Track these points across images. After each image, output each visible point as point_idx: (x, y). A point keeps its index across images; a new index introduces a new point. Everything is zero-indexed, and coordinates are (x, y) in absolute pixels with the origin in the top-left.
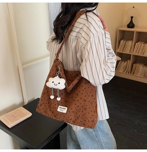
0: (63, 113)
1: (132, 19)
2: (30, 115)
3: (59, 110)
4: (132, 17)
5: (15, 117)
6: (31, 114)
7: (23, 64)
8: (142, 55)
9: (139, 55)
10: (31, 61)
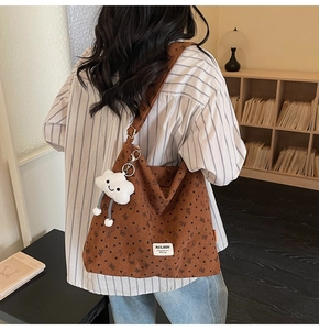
0: (165, 258)
1: (233, 54)
2: (40, 267)
3: (156, 252)
4: (234, 50)
5: (8, 276)
6: (44, 266)
7: (19, 156)
8: (259, 125)
9: (254, 124)
10: (35, 150)
